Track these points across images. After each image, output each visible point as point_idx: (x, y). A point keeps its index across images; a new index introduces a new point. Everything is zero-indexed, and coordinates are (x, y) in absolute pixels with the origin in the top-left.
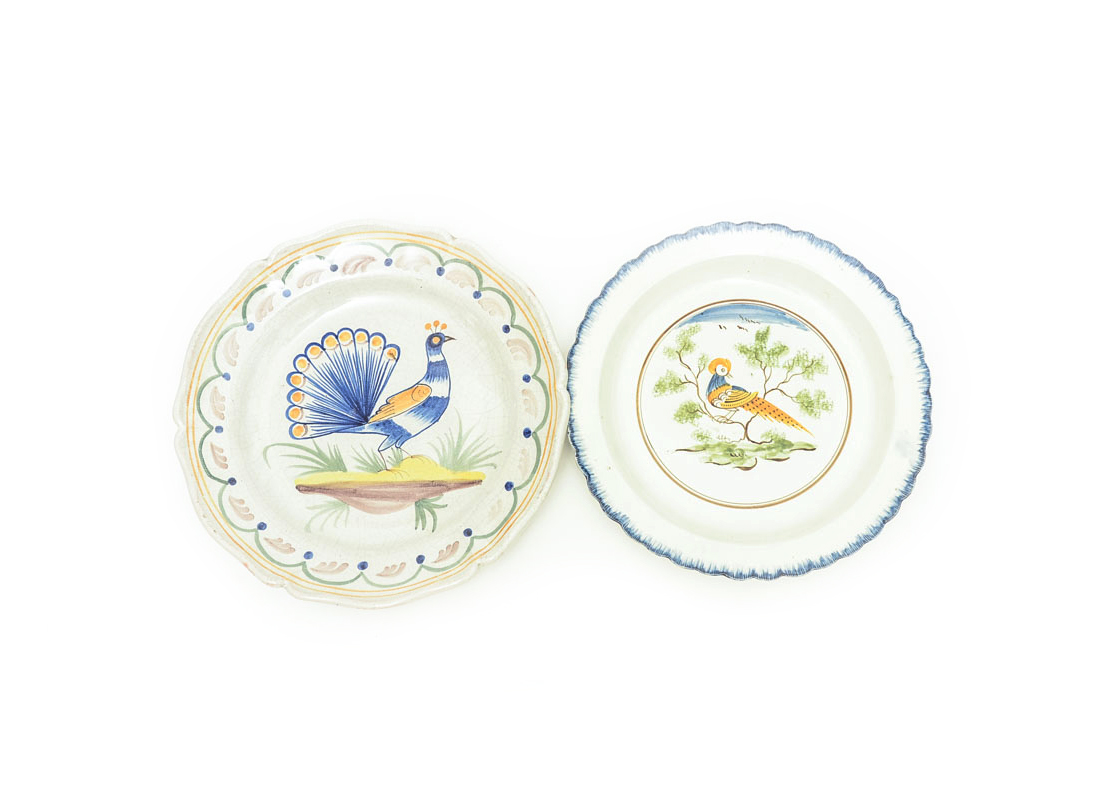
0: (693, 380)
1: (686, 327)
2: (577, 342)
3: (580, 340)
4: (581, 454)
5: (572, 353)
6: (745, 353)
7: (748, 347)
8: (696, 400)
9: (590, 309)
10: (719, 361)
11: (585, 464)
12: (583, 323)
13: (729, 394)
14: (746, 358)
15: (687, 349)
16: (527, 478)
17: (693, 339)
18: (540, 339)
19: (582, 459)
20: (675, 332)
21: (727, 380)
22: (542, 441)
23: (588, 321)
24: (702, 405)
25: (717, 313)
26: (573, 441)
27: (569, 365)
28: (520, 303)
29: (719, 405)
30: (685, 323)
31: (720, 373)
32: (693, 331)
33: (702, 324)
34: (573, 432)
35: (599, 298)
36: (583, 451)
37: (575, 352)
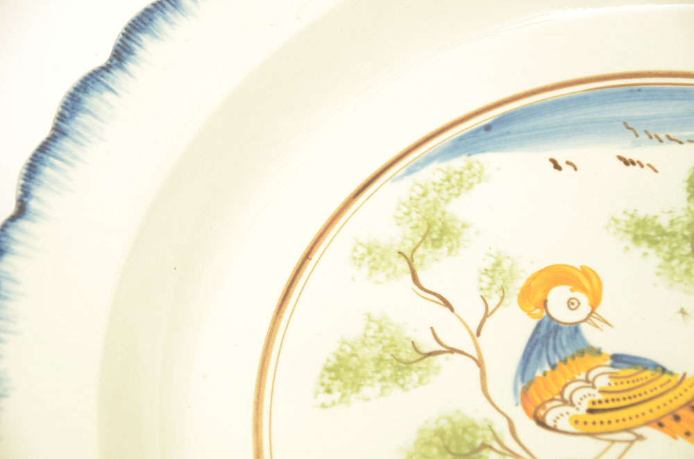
0: (466, 345)
1: (433, 173)
2: (21, 210)
3: (32, 204)
6: (653, 242)
7: (664, 221)
8: (477, 410)
9: (73, 104)
10: (557, 275)
12: (44, 148)
13: (602, 382)
14: (653, 259)
15: (437, 243)
17: (459, 209)
20: (389, 192)
21: (590, 334)
23: (66, 143)
24: (501, 427)
25: (541, 121)
29: (564, 424)
30: (429, 160)
31: (561, 313)
32: (456, 185)
33: (493, 161)
35: (107, 68)
37: (14, 247)
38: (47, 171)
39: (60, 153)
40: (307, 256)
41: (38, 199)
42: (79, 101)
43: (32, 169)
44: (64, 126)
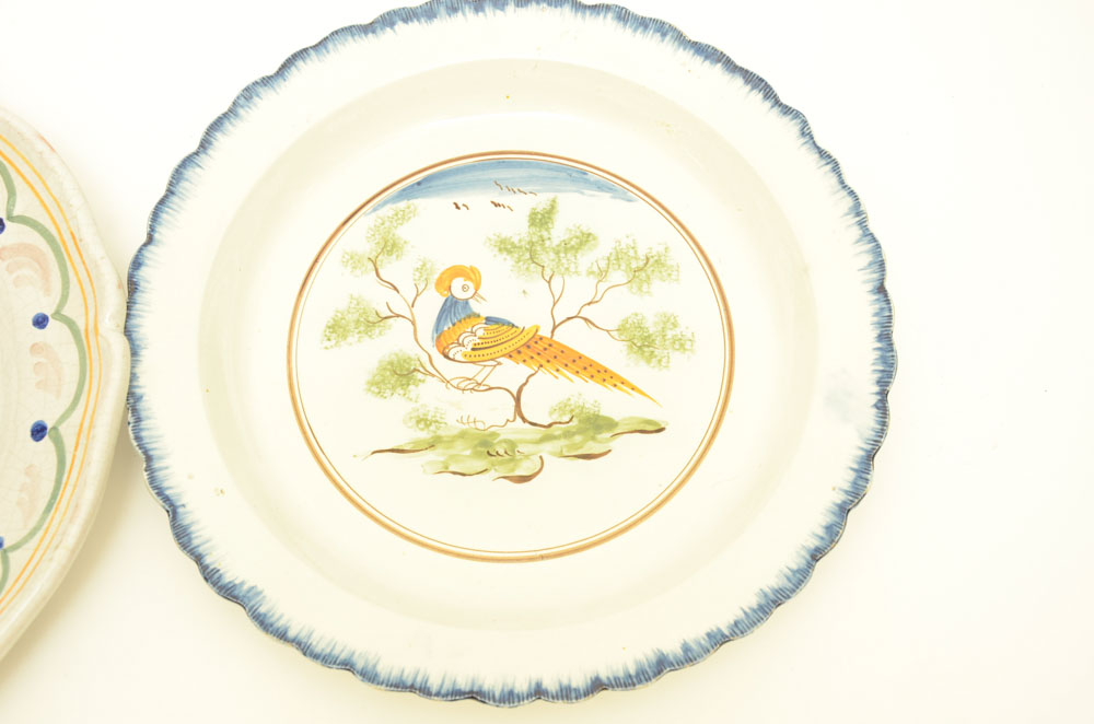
0: (405, 311)
1: (388, 210)
2: (150, 240)
3: (156, 236)
4: (156, 465)
5: (137, 264)
6: (509, 252)
7: (515, 240)
8: (411, 350)
9: (178, 175)
10: (457, 271)
11: (165, 484)
12: (162, 202)
13: (480, 333)
14: (510, 261)
15: (390, 253)
16: (32, 524)
17: (403, 232)
18: (67, 237)
19: (160, 474)
20: (363, 222)
21: (475, 306)
22: (69, 443)
23: (174, 199)
24: (425, 359)
25: (450, 180)
26: (138, 438)
27: (133, 287)
28: (25, 170)
29: (459, 357)
30: (385, 203)
31: (459, 294)
32: (402, 218)
33: (421, 203)
34: (138, 420)
35: (197, 153)
36: (161, 458)
37: (147, 261)
38: (164, 216)
39: (171, 205)
40: (316, 261)
41: (160, 233)
42: (181, 173)
43: (155, 215)
44: (173, 189)
